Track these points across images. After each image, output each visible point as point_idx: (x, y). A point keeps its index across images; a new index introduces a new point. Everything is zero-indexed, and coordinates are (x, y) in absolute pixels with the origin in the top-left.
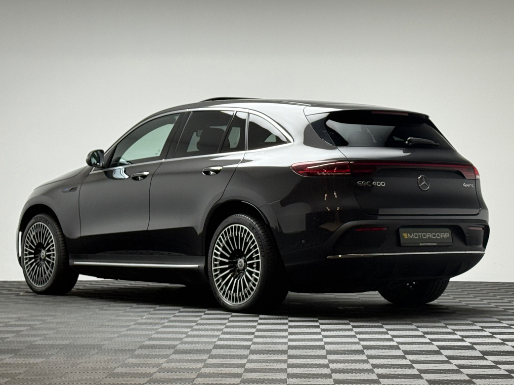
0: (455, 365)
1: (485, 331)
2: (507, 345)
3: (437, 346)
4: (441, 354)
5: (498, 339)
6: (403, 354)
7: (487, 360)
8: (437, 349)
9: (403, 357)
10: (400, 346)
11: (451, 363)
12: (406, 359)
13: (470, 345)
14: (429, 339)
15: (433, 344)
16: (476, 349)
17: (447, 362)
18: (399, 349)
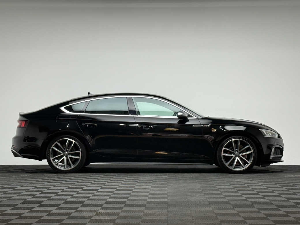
0: (264, 214)
1: (275, 193)
2: (290, 201)
3: (250, 202)
4: (254, 207)
5: (283, 198)
6: (232, 207)
7: (281, 211)
8: (251, 204)
9: (233, 209)
10: (230, 202)
11: (261, 213)
12: (235, 210)
13: (269, 201)
14: (245, 197)
15: (248, 201)
16: (273, 204)
17: (259, 212)
18: (230, 204)
